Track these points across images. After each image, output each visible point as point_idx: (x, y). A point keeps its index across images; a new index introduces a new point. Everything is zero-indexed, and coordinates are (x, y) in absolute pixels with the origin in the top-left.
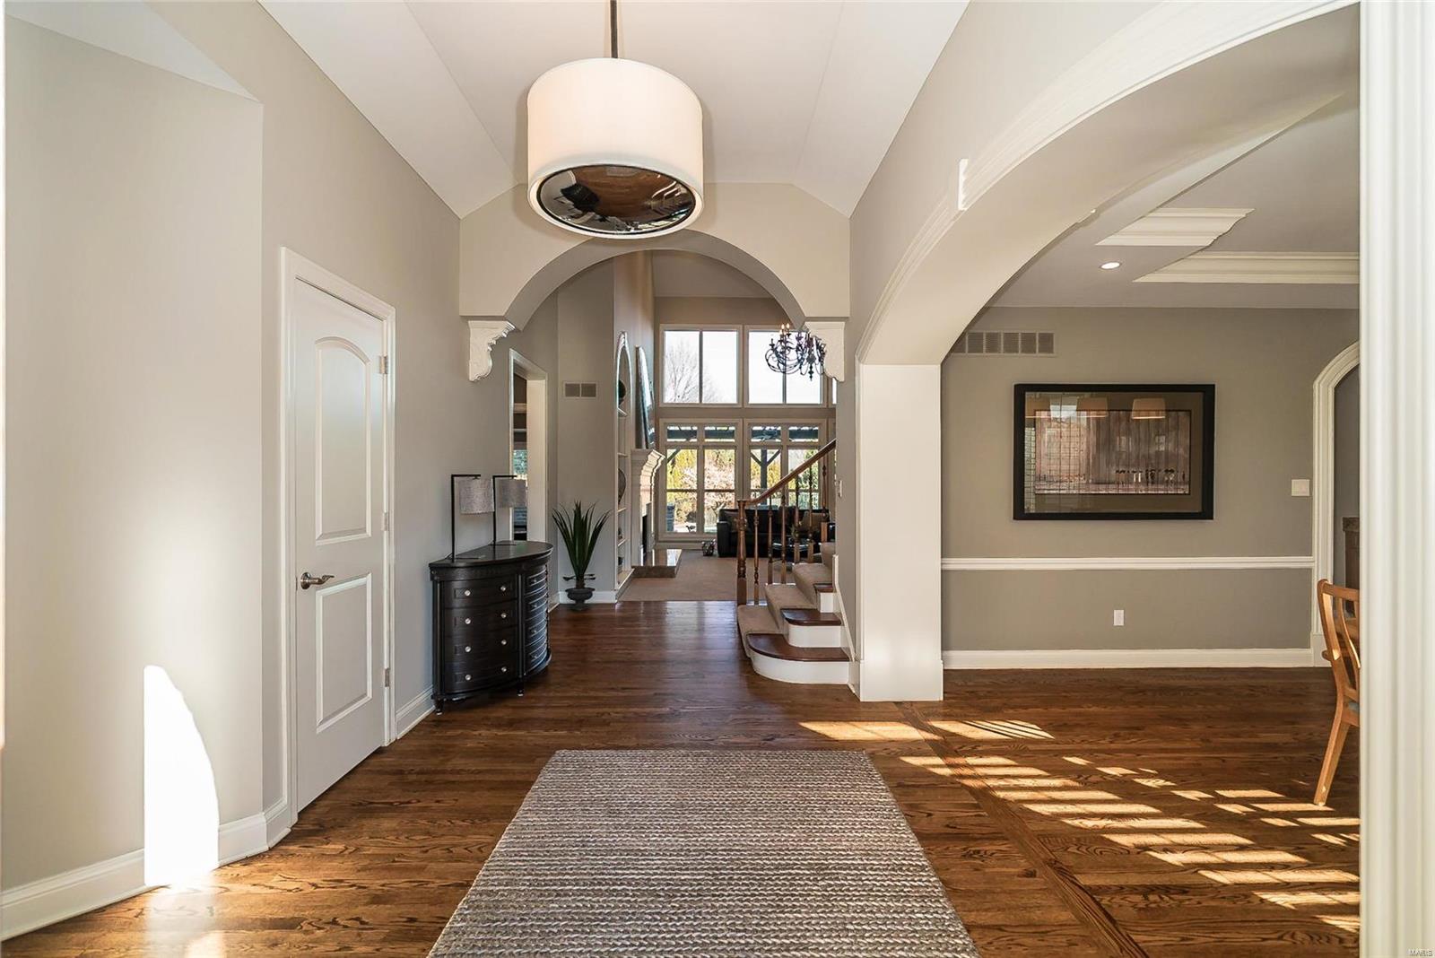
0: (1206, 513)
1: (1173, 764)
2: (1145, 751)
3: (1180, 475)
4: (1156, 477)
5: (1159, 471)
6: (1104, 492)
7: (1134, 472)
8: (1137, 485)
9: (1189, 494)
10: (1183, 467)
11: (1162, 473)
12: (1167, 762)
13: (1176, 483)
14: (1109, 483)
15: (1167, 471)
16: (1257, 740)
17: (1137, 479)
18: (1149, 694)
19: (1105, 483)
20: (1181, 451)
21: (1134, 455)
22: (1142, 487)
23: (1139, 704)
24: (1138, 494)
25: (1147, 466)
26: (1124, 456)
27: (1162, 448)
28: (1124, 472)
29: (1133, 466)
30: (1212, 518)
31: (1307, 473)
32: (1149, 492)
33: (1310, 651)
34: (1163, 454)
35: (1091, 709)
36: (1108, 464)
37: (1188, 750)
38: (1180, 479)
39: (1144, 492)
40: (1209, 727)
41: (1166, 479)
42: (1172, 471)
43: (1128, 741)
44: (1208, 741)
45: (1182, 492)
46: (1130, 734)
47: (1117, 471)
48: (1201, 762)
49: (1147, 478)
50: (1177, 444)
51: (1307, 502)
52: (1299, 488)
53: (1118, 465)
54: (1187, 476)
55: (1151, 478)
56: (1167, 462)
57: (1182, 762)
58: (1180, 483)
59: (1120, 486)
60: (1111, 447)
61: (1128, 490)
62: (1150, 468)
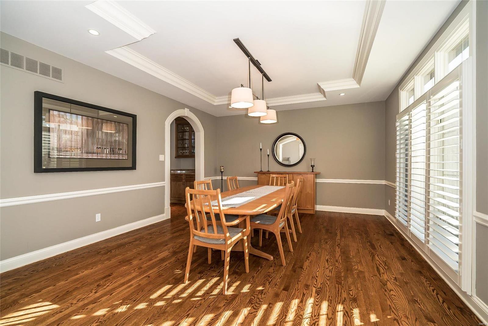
0: (133, 167)
1: (129, 291)
2: (114, 289)
3: (124, 151)
4: (114, 151)
5: (116, 149)
6: (91, 157)
7: (105, 148)
8: (106, 155)
9: (127, 159)
10: (125, 147)
11: (117, 150)
12: (125, 291)
13: (123, 154)
14: (93, 153)
15: (119, 149)
16: (158, 259)
17: (106, 152)
18: (113, 251)
19: (91, 153)
20: (125, 141)
21: (105, 141)
22: (109, 156)
23: (109, 259)
24: (107, 159)
25: (111, 146)
26: (100, 140)
27: (117, 139)
28: (100, 148)
29: (105, 146)
30: (136, 169)
31: (163, 153)
32: (112, 158)
33: (164, 215)
34: (118, 142)
35: (84, 273)
36: (92, 144)
37: (133, 278)
38: (124, 153)
39: (109, 158)
40: (140, 260)
41: (119, 152)
42: (121, 149)
43: (105, 287)
44: (141, 268)
45: (125, 158)
46: (106, 281)
47: (97, 148)
48: (140, 282)
49: (111, 151)
50: (123, 138)
51: (163, 162)
52: (161, 158)
53: (97, 145)
54: (127, 152)
55: (112, 152)
56: (119, 145)
57: (132, 287)
58: (124, 155)
59: (99, 155)
60: (94, 136)
61: (102, 157)
62: (112, 147)
